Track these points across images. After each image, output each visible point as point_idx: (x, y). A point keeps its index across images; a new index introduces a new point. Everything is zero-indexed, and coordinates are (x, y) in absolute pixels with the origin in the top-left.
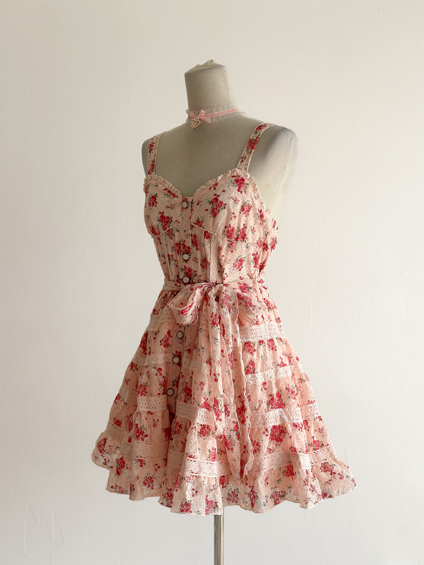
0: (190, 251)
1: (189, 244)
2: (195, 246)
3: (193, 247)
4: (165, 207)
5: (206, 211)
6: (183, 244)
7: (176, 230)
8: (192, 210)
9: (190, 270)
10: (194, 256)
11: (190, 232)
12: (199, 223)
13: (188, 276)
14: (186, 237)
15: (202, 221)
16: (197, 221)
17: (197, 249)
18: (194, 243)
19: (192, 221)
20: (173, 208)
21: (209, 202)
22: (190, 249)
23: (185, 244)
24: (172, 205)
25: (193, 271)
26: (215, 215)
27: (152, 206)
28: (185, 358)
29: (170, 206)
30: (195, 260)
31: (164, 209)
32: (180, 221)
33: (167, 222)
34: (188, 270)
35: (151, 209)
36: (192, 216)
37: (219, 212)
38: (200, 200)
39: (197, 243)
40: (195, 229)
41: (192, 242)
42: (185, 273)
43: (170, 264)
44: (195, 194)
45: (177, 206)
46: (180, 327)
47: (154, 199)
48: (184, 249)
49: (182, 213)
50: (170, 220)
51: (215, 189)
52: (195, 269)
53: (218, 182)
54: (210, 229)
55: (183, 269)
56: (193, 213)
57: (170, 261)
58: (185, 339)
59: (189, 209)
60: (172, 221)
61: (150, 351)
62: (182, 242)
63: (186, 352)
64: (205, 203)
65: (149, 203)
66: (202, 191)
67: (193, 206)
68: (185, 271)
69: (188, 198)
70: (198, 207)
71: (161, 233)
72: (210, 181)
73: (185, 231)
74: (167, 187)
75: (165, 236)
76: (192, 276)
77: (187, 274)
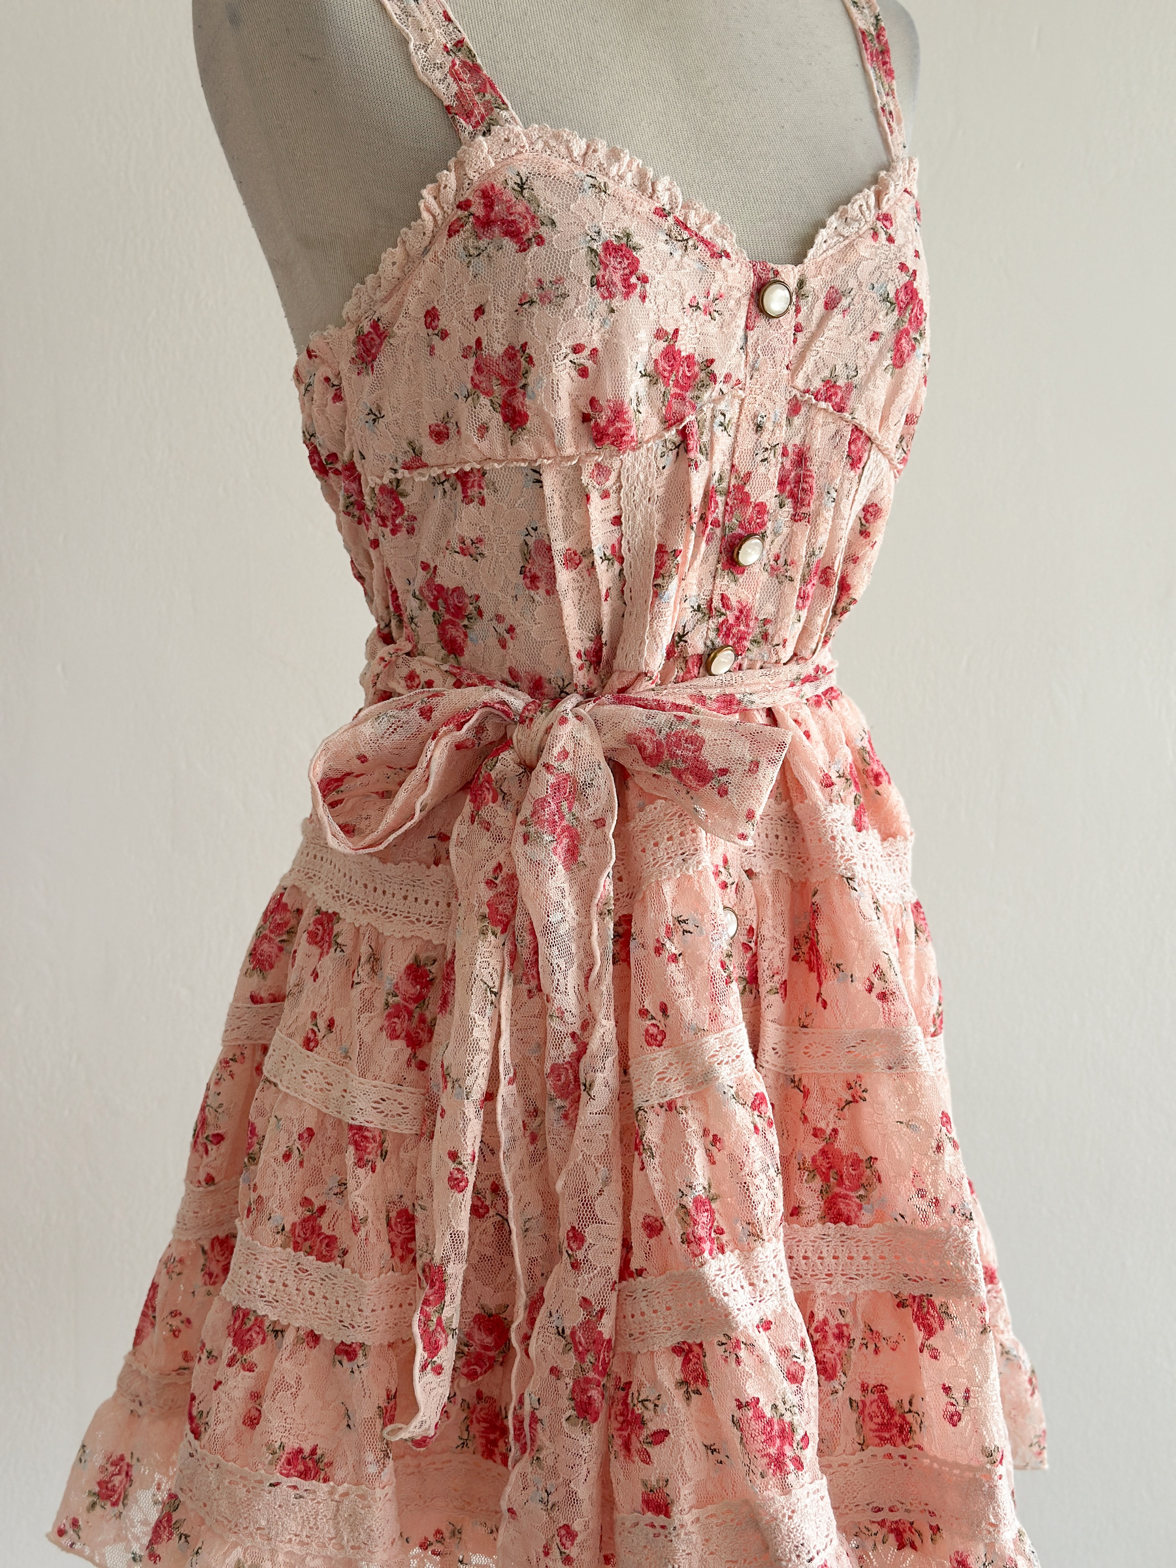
0: (762, 525)
1: (763, 489)
2: (790, 505)
3: (781, 506)
4: (686, 304)
5: (872, 340)
6: (740, 488)
7: (721, 424)
8: (798, 329)
9: (744, 614)
10: (775, 550)
11: (781, 435)
12: (834, 394)
13: (731, 643)
14: (760, 457)
15: (850, 387)
16: (826, 382)
17: (796, 518)
18: (788, 488)
19: (800, 382)
20: (715, 314)
21: (886, 299)
22: (766, 517)
23: (747, 489)
24: (711, 297)
25: (756, 618)
26: (900, 360)
27: (619, 297)
28: (777, 1026)
29: (702, 302)
30: (772, 568)
31: (678, 314)
32: (741, 377)
33: (688, 383)
34: (737, 614)
35: (613, 311)
36: (802, 357)
37: (914, 348)
38: (837, 284)
39: (803, 489)
40: (808, 420)
41: (782, 483)
42: (718, 630)
43: (656, 595)
44: (811, 252)
45: (732, 303)
46: (724, 886)
47: (626, 262)
48: (737, 513)
49: (746, 338)
50: (702, 375)
51: (890, 240)
52: (769, 610)
53: (885, 208)
54: (871, 425)
55: (710, 608)
56: (807, 347)
57: (659, 581)
58: (744, 939)
59: (788, 322)
60: (713, 377)
61: (653, 1025)
62: (733, 482)
63: (778, 997)
64: (869, 303)
65: (595, 282)
66: (842, 245)
67: (804, 309)
68: (721, 620)
69: (780, 268)
70: (836, 318)
71: (647, 437)
72: (860, 199)
73: (759, 428)
74: (664, 200)
75: (659, 453)
76: (747, 644)
77: (727, 635)
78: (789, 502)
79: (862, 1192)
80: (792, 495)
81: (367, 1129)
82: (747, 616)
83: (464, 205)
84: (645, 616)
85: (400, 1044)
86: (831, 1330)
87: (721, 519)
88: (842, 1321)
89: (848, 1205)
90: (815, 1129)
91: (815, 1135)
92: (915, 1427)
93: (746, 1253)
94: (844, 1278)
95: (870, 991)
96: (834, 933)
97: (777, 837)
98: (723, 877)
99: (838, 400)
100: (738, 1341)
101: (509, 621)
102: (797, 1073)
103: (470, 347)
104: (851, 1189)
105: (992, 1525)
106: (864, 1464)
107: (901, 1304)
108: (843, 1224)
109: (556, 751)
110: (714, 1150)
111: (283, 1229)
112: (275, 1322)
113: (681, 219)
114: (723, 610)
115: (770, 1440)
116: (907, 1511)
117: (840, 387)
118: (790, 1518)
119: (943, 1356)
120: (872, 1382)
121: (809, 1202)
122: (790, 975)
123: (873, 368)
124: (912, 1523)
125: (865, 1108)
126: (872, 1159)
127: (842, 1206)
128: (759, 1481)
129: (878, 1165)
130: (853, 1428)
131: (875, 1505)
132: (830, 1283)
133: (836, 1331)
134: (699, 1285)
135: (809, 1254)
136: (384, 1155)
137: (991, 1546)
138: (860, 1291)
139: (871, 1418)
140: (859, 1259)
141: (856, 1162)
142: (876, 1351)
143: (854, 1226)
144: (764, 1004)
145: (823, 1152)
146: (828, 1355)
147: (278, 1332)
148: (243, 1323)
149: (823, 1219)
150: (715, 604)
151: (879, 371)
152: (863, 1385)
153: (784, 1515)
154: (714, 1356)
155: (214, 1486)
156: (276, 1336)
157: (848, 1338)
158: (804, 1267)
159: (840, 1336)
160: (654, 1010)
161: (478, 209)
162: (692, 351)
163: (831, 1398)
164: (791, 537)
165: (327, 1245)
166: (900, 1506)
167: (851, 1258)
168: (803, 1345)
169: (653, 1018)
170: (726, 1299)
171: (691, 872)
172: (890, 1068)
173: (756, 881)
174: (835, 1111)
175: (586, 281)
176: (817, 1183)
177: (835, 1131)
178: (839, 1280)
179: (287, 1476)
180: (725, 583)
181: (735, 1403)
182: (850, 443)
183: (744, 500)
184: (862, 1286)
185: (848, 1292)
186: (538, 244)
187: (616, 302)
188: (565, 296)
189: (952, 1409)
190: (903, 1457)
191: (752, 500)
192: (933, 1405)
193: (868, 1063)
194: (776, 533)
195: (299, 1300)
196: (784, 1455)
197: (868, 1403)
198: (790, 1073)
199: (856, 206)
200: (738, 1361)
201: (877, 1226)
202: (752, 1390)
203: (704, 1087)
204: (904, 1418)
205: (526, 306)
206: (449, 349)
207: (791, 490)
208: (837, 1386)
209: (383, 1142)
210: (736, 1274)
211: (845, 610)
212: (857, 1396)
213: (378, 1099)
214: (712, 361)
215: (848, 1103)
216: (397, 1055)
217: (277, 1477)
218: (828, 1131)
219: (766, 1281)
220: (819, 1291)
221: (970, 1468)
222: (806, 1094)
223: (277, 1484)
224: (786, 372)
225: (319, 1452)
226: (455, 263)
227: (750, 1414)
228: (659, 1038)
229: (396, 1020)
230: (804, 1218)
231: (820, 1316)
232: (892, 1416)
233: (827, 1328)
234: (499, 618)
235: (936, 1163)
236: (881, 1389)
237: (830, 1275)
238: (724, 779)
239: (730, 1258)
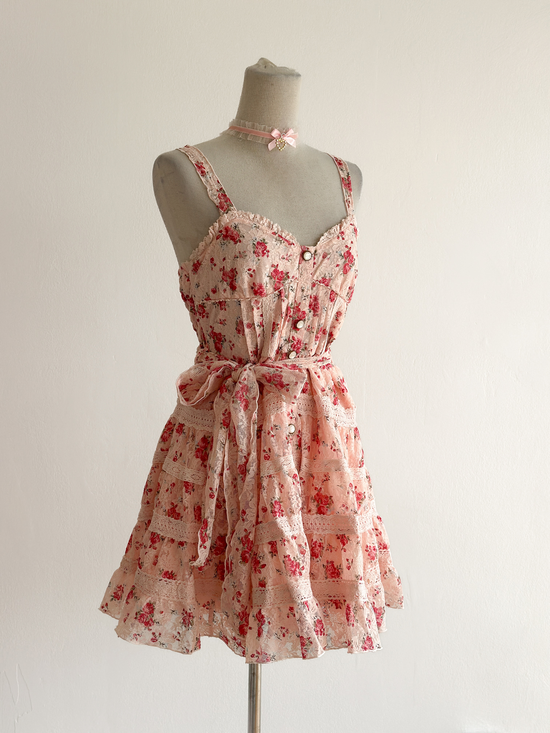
0: (305, 317)
1: (305, 308)
3: (310, 312)
4: (280, 258)
5: (336, 266)
6: (297, 307)
7: (291, 290)
8: (314, 263)
9: (299, 342)
10: (308, 324)
11: (310, 293)
12: (325, 281)
13: (295, 350)
14: (303, 299)
15: (330, 280)
16: (323, 278)
17: (314, 315)
18: (312, 307)
19: (315, 278)
20: (290, 260)
21: (341, 255)
22: (305, 315)
23: (299, 307)
24: (288, 255)
25: (303, 343)
26: (345, 272)
27: (261, 256)
28: (306, 459)
29: (285, 257)
30: (308, 329)
31: (278, 261)
32: (297, 277)
33: (280, 279)
34: (297, 342)
35: (259, 260)
36: (316, 271)
37: (350, 269)
38: (326, 251)
39: (316, 307)
40: (318, 289)
41: (310, 306)
42: (292, 346)
43: (272, 336)
44: (318, 243)
45: (295, 257)
46: (291, 418)
47: (263, 247)
48: (297, 314)
49: (299, 266)
50: (285, 276)
51: (343, 239)
52: (307, 341)
53: (342, 230)
54: (337, 290)
55: (289, 340)
56: (317, 268)
57: (273, 332)
58: (297, 434)
59: (312, 262)
60: (288, 277)
61: (266, 454)
62: (295, 305)
63: (307, 450)
64: (336, 256)
65: (254, 252)
66: (328, 241)
67: (316, 258)
68: (292, 343)
69: (309, 247)
70: (326, 261)
71: (269, 293)
72: (334, 228)
73: (303, 290)
74: (275, 230)
75: (273, 297)
76: (300, 350)
77: (294, 348)
78: (312, 311)
79: (328, 506)
80: (313, 309)
81: (189, 483)
82: (300, 343)
83: (221, 232)
84: (269, 342)
85: (199, 459)
86: (318, 544)
87: (292, 315)
88: (321, 542)
89: (324, 509)
90: (315, 488)
91: (315, 489)
92: (341, 573)
93: (289, 517)
94: (322, 530)
95: (331, 449)
96: (323, 433)
97: (309, 405)
98: (291, 415)
99: (326, 283)
100: (285, 540)
101: (233, 343)
102: (312, 472)
103: (221, 269)
104: (325, 505)
105: (357, 596)
106: (326, 583)
107: (338, 538)
108: (322, 515)
109: (242, 378)
110: (282, 489)
111: (165, 510)
112: (162, 536)
113: (280, 235)
114: (293, 341)
115: (292, 566)
116: (338, 597)
117: (327, 279)
118: (297, 587)
119: (347, 551)
120: (330, 560)
121: (313, 508)
122: (311, 444)
123: (337, 274)
124: (340, 600)
125: (329, 482)
126: (331, 497)
127: (322, 509)
128: (289, 577)
129: (333, 498)
130: (324, 573)
131: (330, 595)
132: (318, 531)
133: (319, 545)
134: (275, 524)
135: (312, 523)
136: (193, 490)
137: (356, 602)
138: (326, 534)
139: (329, 571)
140: (326, 525)
141: (327, 497)
142: (331, 551)
143: (325, 515)
144: (302, 452)
145: (317, 494)
146: (316, 551)
147: (163, 539)
148: (154, 536)
149: (317, 513)
150: (290, 339)
151: (338, 275)
152: (327, 561)
153: (295, 587)
154: (279, 543)
155: (144, 581)
156: (163, 540)
157: (323, 547)
158: (311, 527)
159: (320, 546)
160: (267, 450)
161: (224, 233)
162: (282, 270)
163: (316, 563)
164: (313, 321)
165: (177, 515)
166: (336, 595)
167: (324, 524)
168: (306, 544)
169: (267, 452)
170: (282, 528)
171: (279, 412)
172: (336, 470)
173: (301, 417)
174: (321, 483)
175: (252, 252)
176: (316, 503)
177: (321, 488)
178: (320, 530)
179: (164, 578)
180: (293, 333)
181: (283, 556)
182: (330, 295)
183: (299, 310)
184: (327, 532)
185: (323, 534)
186: (240, 242)
187: (260, 258)
188: (246, 256)
189: (348, 565)
190: (337, 581)
191: (301, 310)
192: (345, 564)
193: (330, 469)
194: (308, 319)
195: (169, 530)
196: (296, 571)
197: (328, 566)
198: (310, 473)
199: (333, 230)
200: (285, 545)
201: (331, 515)
202: (288, 553)
203: (279, 471)
204: (338, 570)
205: (236, 258)
206: (217, 269)
207: (313, 308)
208: (319, 560)
209: (193, 487)
210: (286, 523)
211: (332, 341)
212: (325, 564)
213: (192, 474)
214: (288, 273)
215: (325, 480)
216: (198, 463)
217: (161, 578)
218: (319, 488)
219: (294, 525)
220: (315, 533)
221: (352, 581)
222: (314, 478)
223: (161, 580)
224: (311, 275)
225: (173, 572)
226: (218, 246)
227: (287, 559)
228: (268, 458)
229: (198, 453)
230: (312, 513)
231: (314, 540)
232: (335, 571)
233: (316, 544)
234: (230, 342)
235: (347, 497)
236: (332, 562)
237: (318, 529)
238: (288, 387)
239: (285, 518)
